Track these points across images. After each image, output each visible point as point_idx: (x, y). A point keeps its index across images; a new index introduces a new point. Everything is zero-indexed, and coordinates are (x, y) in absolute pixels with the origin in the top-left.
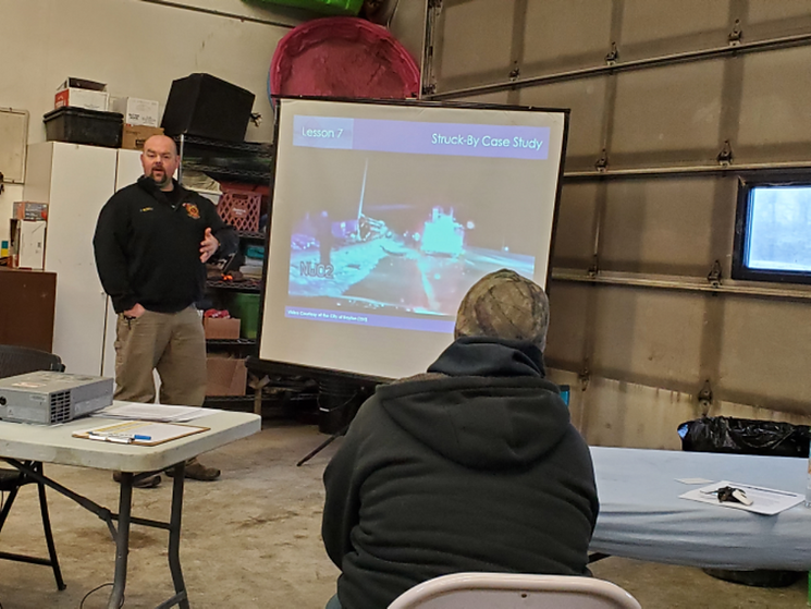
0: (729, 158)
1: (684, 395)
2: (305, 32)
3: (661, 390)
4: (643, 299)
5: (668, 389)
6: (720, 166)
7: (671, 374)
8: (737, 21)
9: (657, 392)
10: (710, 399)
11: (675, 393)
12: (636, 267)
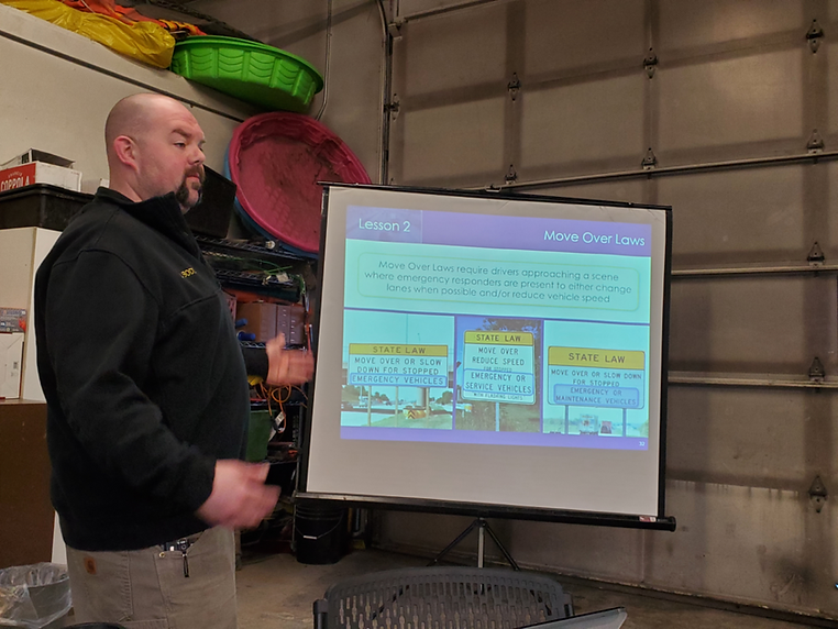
0: (821, 259)
1: (787, 493)
2: (258, 124)
3: (754, 489)
4: (717, 398)
5: (765, 487)
6: (811, 266)
7: (766, 472)
8: (815, 131)
9: (750, 491)
10: (823, 495)
11: (774, 491)
12: (706, 366)
